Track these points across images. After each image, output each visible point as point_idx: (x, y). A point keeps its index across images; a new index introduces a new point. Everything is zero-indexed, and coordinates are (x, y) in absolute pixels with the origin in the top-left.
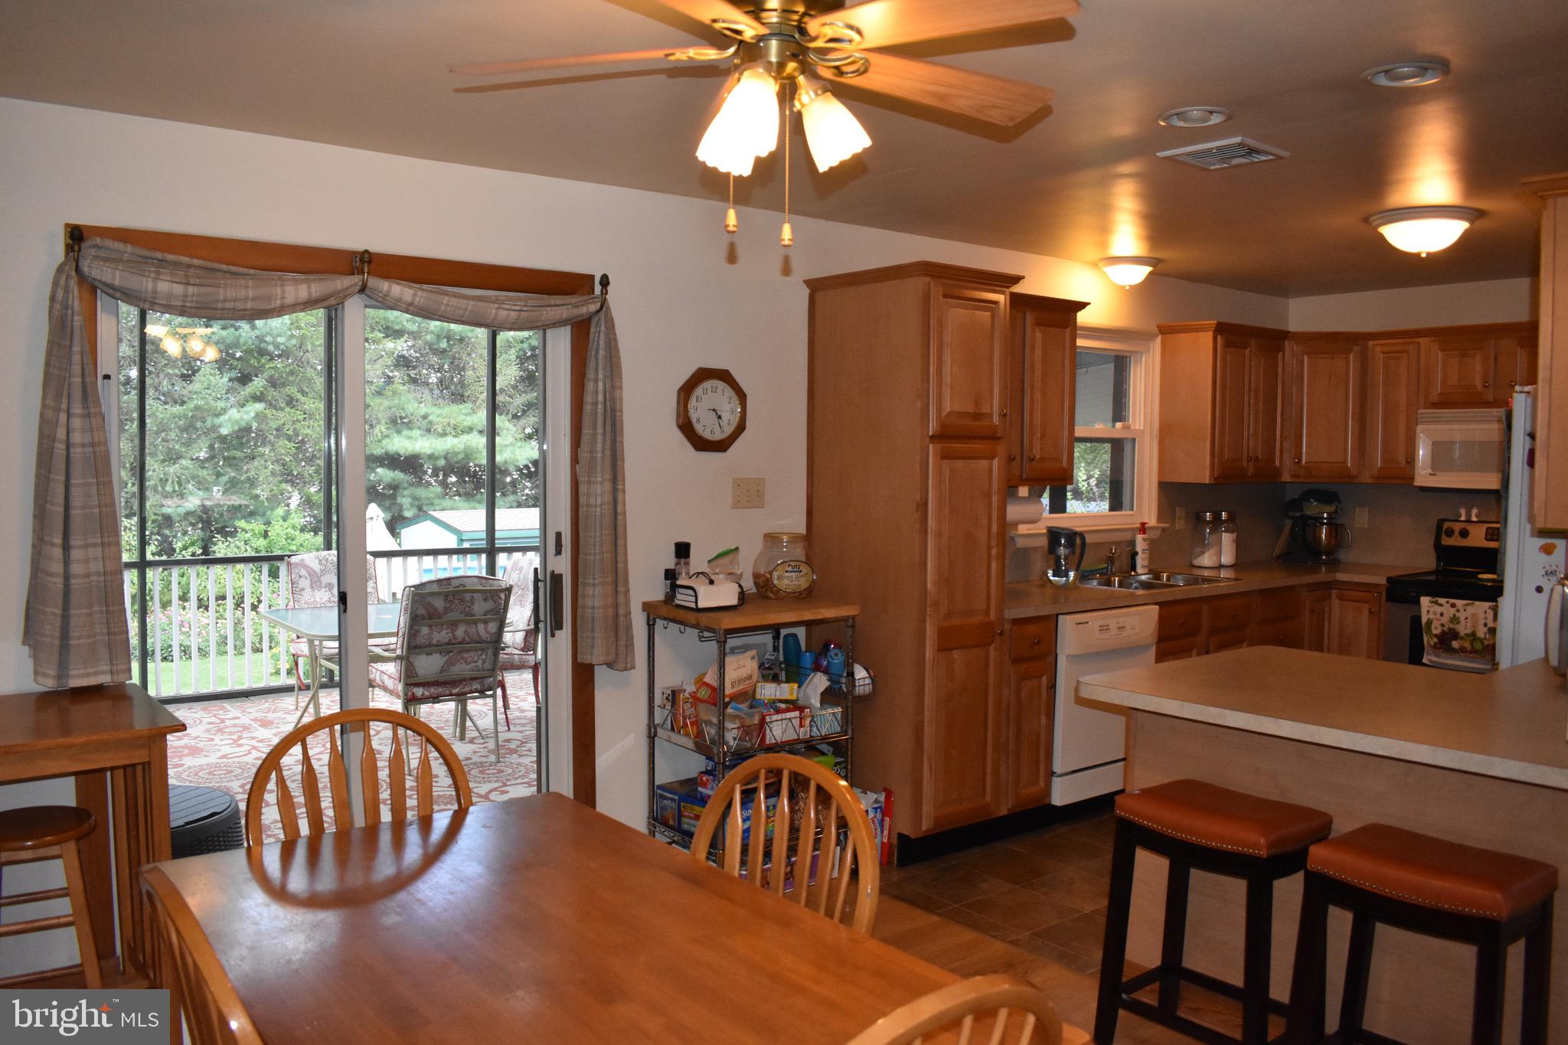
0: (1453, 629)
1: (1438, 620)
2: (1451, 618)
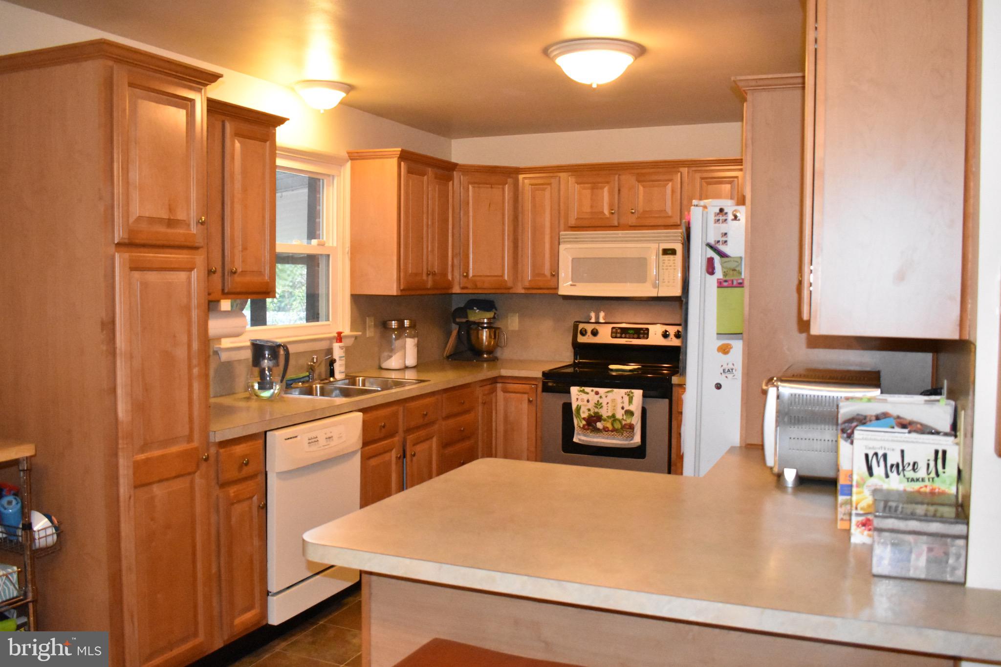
0: (597, 413)
1: (585, 406)
2: (595, 404)
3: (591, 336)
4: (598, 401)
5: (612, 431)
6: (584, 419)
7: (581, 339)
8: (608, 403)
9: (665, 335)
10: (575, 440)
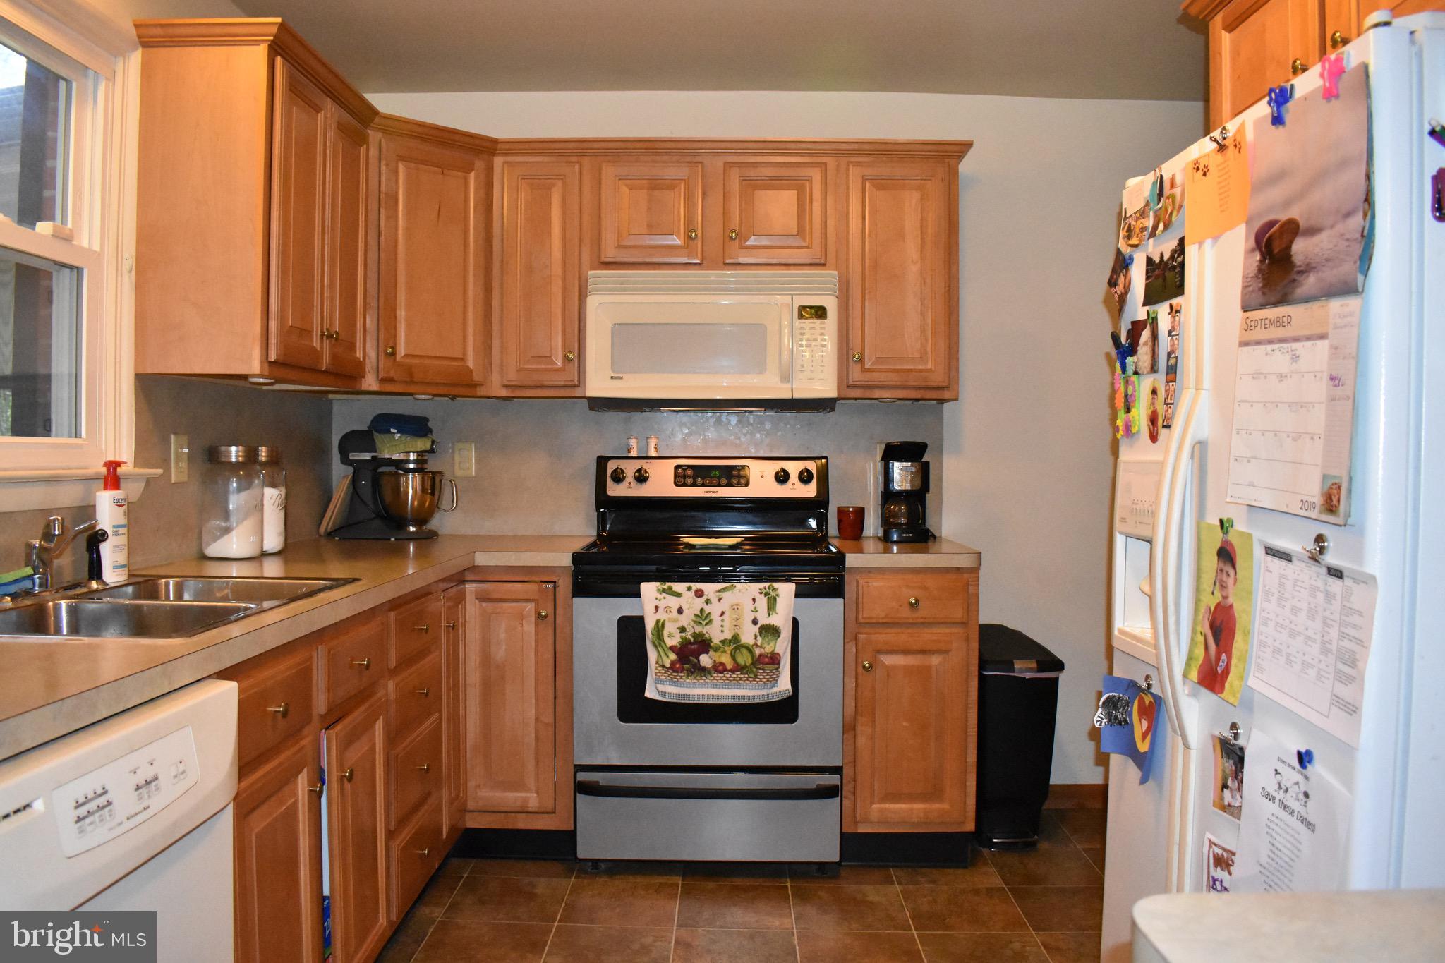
0: (701, 635)
1: (675, 621)
2: (696, 615)
3: (634, 483)
4: (702, 610)
5: (733, 671)
6: (672, 648)
7: (614, 490)
8: (723, 613)
9: (782, 477)
10: (650, 693)
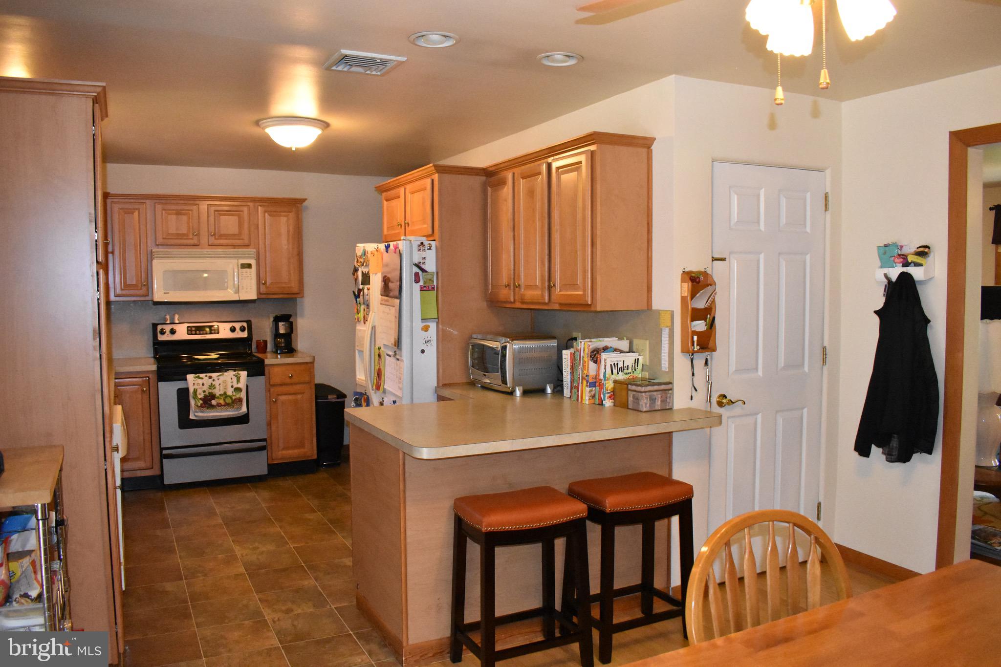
0: (212, 393)
1: (201, 388)
2: (209, 386)
3: (170, 335)
4: (212, 384)
5: (224, 406)
6: (201, 399)
7: (161, 338)
8: (220, 384)
9: (233, 330)
10: (192, 417)
